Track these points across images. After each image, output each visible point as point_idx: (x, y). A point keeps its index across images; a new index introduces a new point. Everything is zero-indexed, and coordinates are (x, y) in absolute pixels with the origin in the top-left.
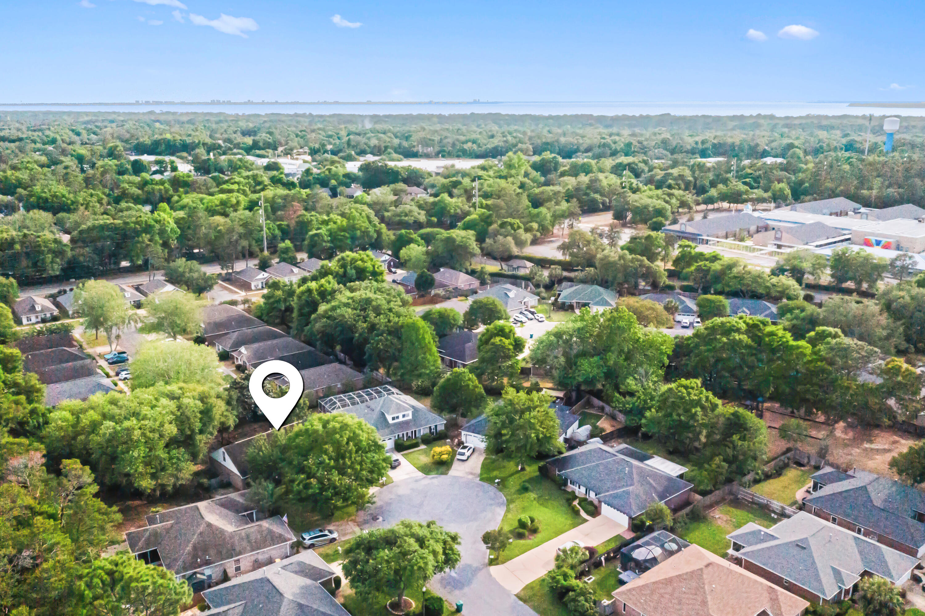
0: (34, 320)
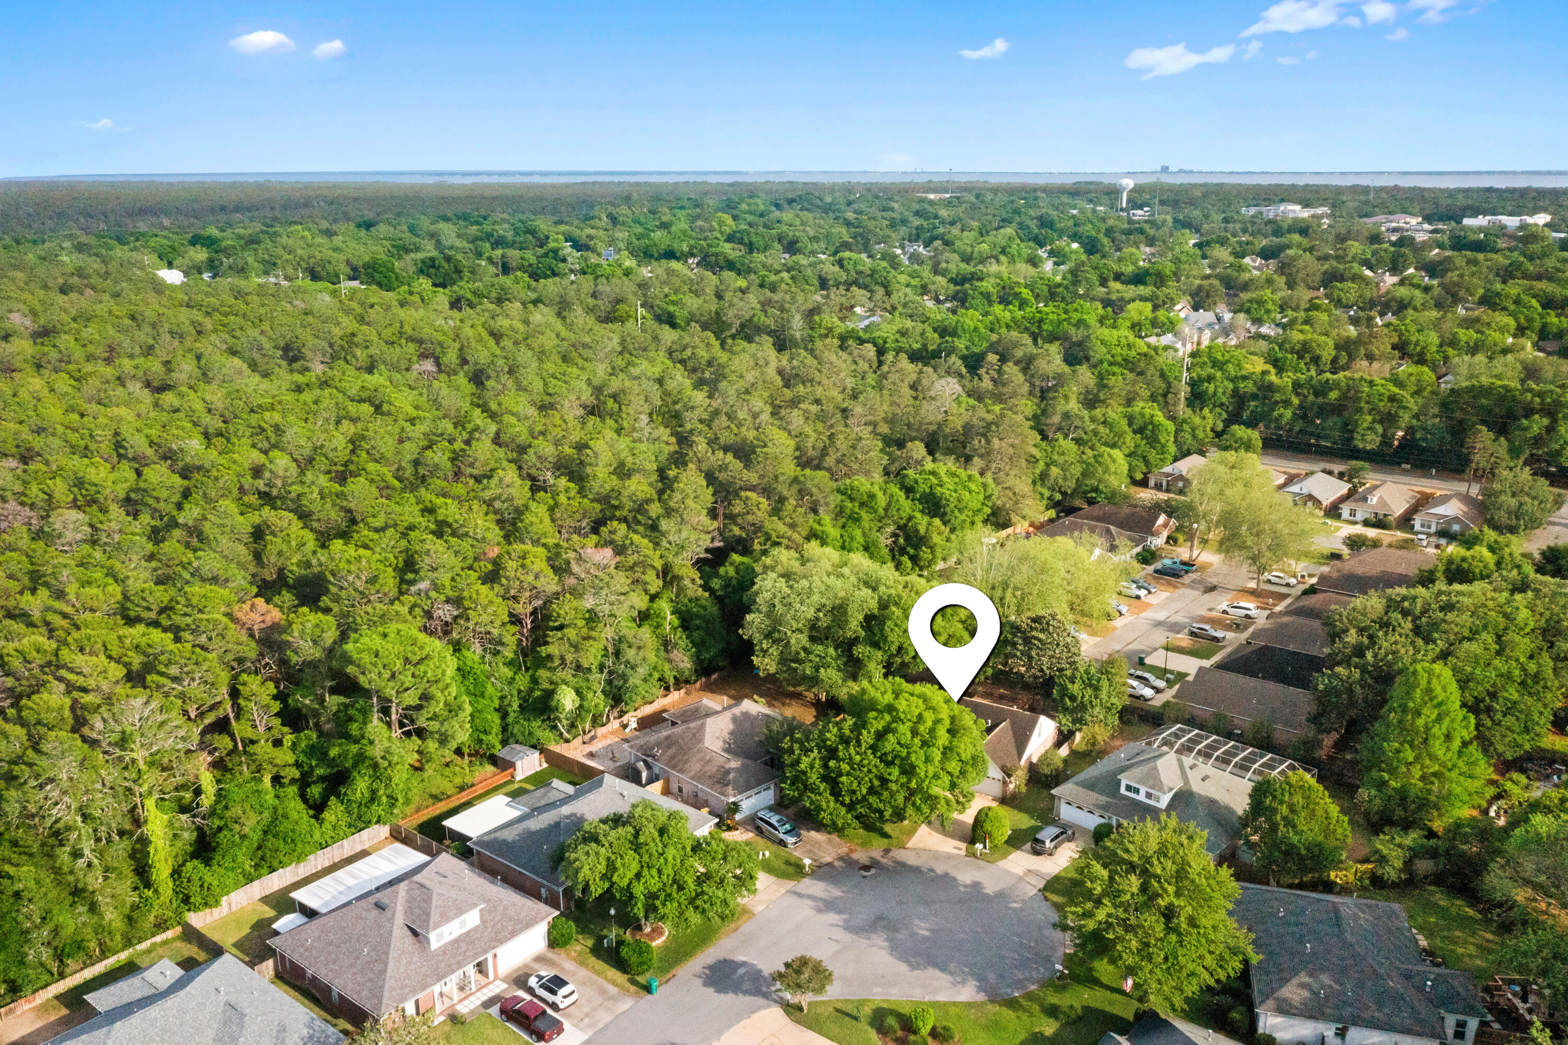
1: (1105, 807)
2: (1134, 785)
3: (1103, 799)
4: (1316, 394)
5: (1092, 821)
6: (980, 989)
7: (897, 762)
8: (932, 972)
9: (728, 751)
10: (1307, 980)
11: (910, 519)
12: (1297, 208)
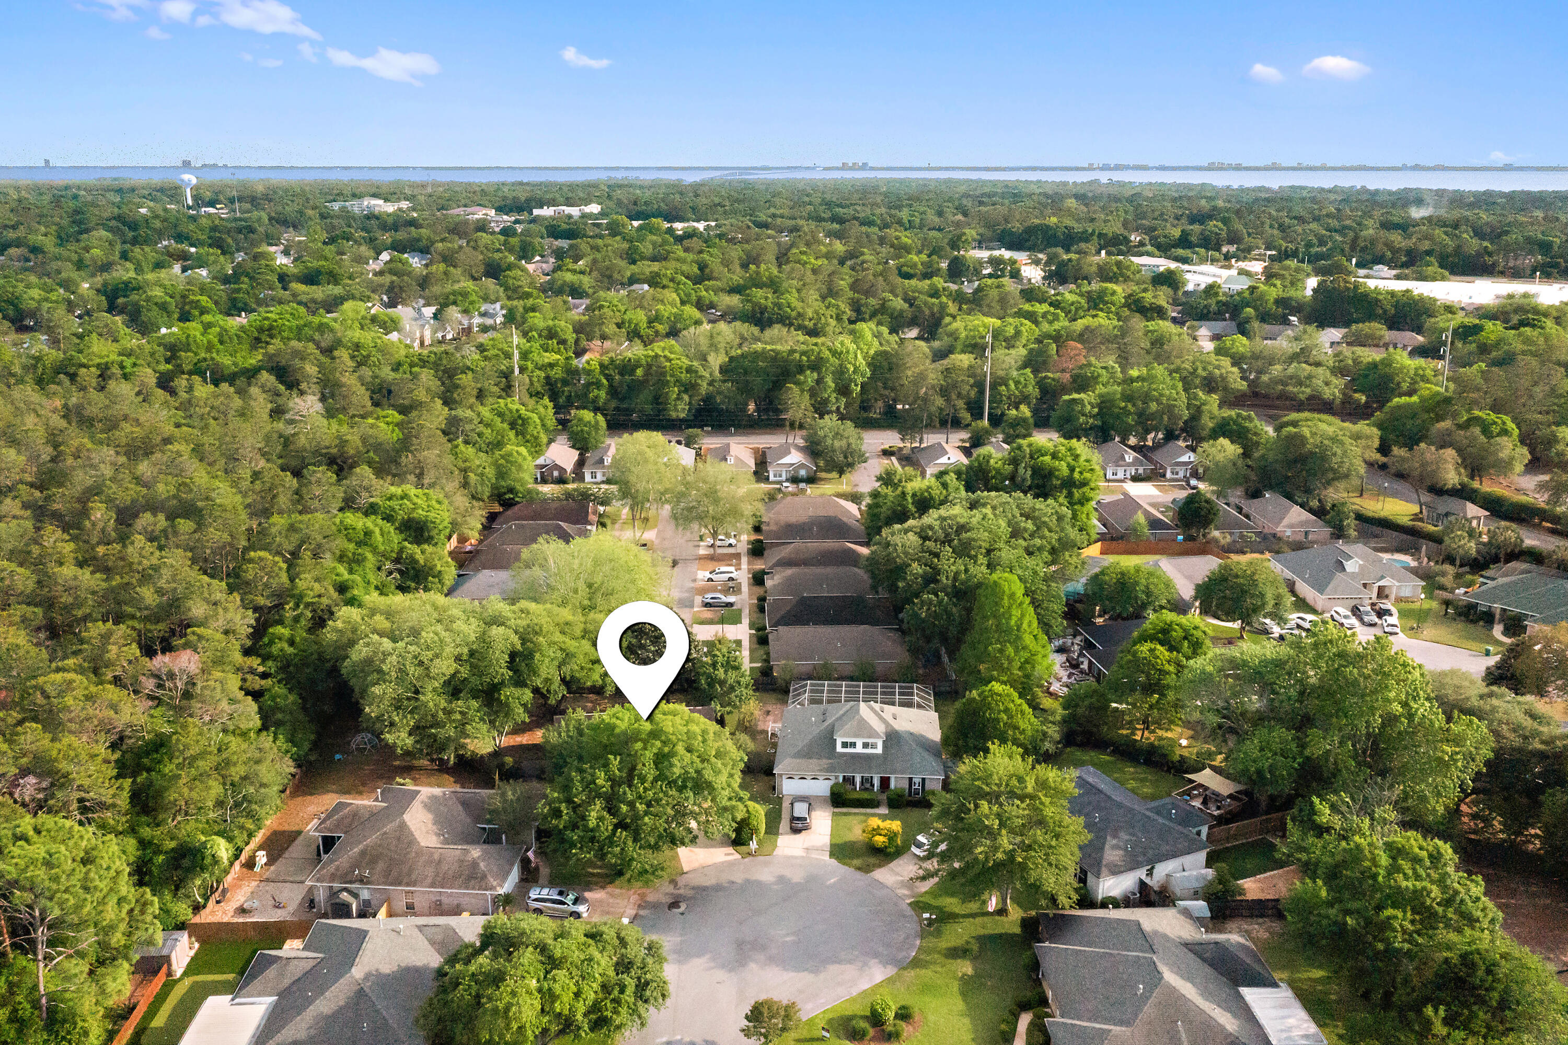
0: (600, 477)
1: (831, 769)
2: (849, 740)
3: (825, 762)
4: (621, 374)
5: (822, 787)
6: (885, 963)
7: (689, 785)
8: (833, 969)
9: (446, 842)
10: (1114, 842)
11: (401, 550)
12: (381, 202)
